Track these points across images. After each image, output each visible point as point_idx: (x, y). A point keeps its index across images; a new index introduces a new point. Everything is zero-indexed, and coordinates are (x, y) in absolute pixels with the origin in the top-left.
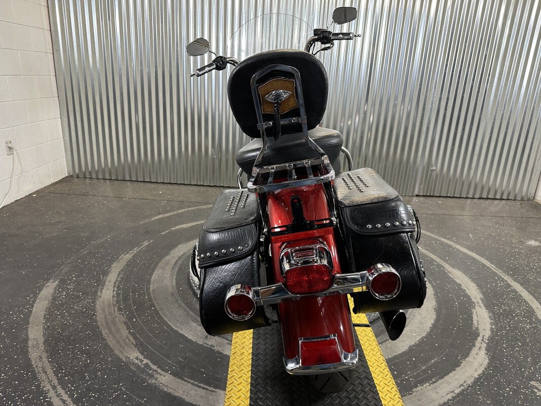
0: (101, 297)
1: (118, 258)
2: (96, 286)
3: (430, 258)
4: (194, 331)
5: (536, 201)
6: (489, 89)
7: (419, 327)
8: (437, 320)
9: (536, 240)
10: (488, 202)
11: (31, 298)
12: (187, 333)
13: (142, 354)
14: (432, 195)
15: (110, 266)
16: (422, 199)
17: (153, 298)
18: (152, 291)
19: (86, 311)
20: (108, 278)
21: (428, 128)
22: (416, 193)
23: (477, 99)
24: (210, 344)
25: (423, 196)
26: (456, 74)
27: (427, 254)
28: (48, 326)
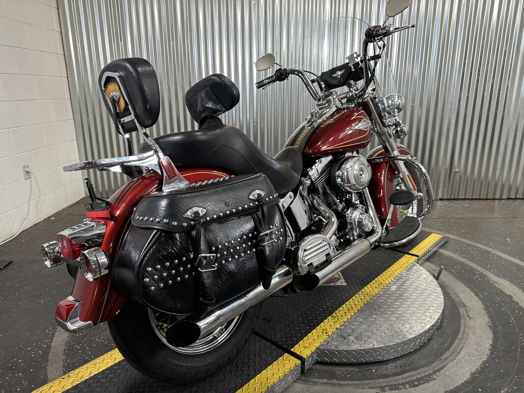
3: (470, 266)
6: (511, 86)
7: (477, 349)
8: (495, 340)
10: (517, 202)
11: (50, 331)
14: (456, 198)
16: (446, 202)
19: (108, 343)
21: (448, 129)
22: (440, 196)
23: (498, 97)
25: (447, 199)
26: (475, 73)
27: (465, 262)
28: (69, 364)
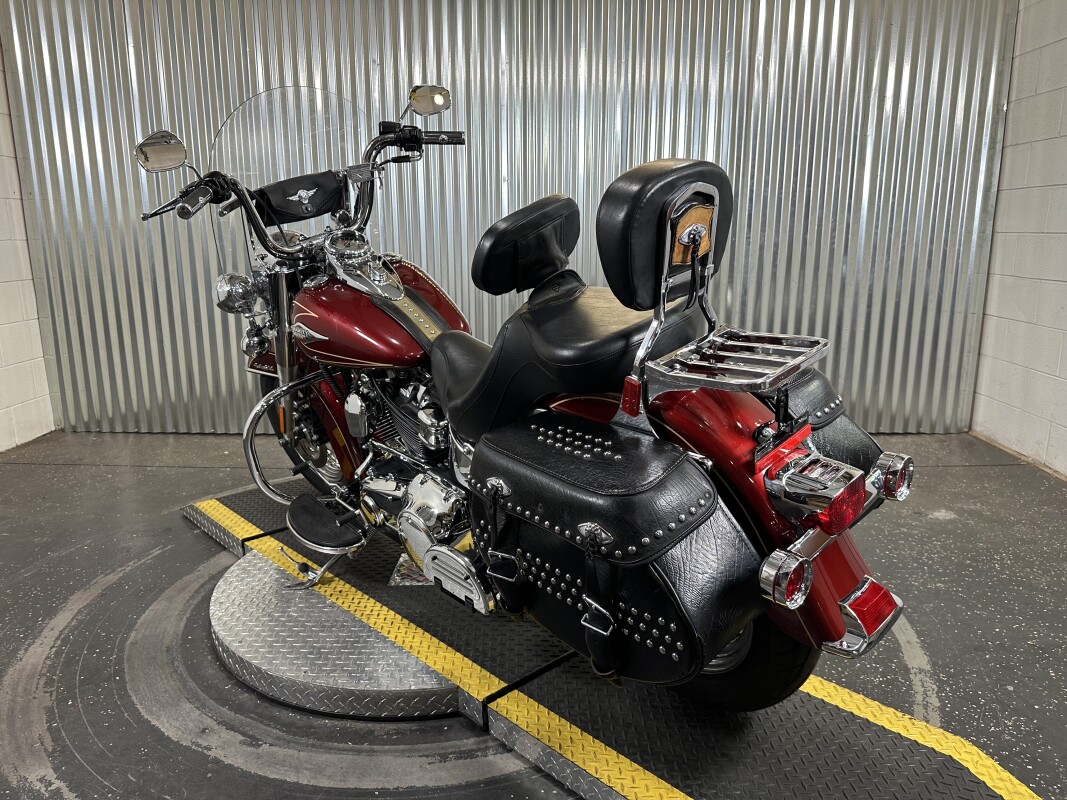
0: (21, 659)
1: (88, 582)
2: (20, 639)
4: (184, 720)
5: (974, 434)
6: (854, 223)
9: (949, 509)
12: (167, 725)
13: (56, 770)
15: (66, 599)
17: (125, 657)
18: (131, 643)
20: (52, 621)
23: (832, 243)
24: (205, 744)
